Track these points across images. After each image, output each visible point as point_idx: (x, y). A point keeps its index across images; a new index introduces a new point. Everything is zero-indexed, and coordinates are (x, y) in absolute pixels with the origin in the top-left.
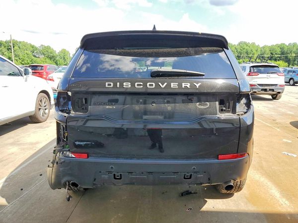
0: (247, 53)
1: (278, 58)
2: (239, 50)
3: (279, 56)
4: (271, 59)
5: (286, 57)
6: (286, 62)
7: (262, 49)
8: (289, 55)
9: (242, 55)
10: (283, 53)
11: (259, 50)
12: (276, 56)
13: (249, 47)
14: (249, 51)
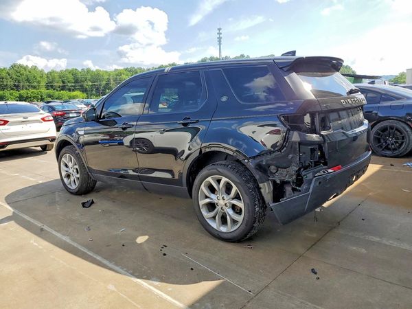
0: (28, 80)
1: (73, 88)
2: (14, 77)
3: (73, 84)
4: (63, 88)
5: (82, 86)
6: (83, 92)
7: (49, 76)
8: (85, 84)
9: (21, 84)
10: (76, 81)
11: (45, 76)
12: (70, 84)
13: (30, 72)
14: (31, 78)
